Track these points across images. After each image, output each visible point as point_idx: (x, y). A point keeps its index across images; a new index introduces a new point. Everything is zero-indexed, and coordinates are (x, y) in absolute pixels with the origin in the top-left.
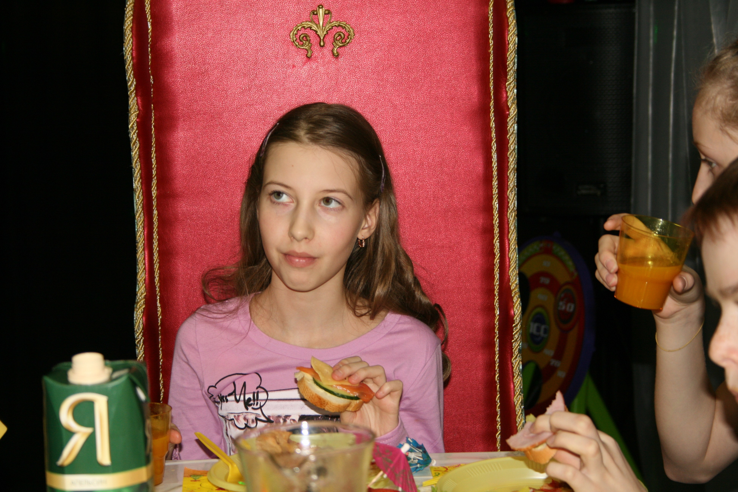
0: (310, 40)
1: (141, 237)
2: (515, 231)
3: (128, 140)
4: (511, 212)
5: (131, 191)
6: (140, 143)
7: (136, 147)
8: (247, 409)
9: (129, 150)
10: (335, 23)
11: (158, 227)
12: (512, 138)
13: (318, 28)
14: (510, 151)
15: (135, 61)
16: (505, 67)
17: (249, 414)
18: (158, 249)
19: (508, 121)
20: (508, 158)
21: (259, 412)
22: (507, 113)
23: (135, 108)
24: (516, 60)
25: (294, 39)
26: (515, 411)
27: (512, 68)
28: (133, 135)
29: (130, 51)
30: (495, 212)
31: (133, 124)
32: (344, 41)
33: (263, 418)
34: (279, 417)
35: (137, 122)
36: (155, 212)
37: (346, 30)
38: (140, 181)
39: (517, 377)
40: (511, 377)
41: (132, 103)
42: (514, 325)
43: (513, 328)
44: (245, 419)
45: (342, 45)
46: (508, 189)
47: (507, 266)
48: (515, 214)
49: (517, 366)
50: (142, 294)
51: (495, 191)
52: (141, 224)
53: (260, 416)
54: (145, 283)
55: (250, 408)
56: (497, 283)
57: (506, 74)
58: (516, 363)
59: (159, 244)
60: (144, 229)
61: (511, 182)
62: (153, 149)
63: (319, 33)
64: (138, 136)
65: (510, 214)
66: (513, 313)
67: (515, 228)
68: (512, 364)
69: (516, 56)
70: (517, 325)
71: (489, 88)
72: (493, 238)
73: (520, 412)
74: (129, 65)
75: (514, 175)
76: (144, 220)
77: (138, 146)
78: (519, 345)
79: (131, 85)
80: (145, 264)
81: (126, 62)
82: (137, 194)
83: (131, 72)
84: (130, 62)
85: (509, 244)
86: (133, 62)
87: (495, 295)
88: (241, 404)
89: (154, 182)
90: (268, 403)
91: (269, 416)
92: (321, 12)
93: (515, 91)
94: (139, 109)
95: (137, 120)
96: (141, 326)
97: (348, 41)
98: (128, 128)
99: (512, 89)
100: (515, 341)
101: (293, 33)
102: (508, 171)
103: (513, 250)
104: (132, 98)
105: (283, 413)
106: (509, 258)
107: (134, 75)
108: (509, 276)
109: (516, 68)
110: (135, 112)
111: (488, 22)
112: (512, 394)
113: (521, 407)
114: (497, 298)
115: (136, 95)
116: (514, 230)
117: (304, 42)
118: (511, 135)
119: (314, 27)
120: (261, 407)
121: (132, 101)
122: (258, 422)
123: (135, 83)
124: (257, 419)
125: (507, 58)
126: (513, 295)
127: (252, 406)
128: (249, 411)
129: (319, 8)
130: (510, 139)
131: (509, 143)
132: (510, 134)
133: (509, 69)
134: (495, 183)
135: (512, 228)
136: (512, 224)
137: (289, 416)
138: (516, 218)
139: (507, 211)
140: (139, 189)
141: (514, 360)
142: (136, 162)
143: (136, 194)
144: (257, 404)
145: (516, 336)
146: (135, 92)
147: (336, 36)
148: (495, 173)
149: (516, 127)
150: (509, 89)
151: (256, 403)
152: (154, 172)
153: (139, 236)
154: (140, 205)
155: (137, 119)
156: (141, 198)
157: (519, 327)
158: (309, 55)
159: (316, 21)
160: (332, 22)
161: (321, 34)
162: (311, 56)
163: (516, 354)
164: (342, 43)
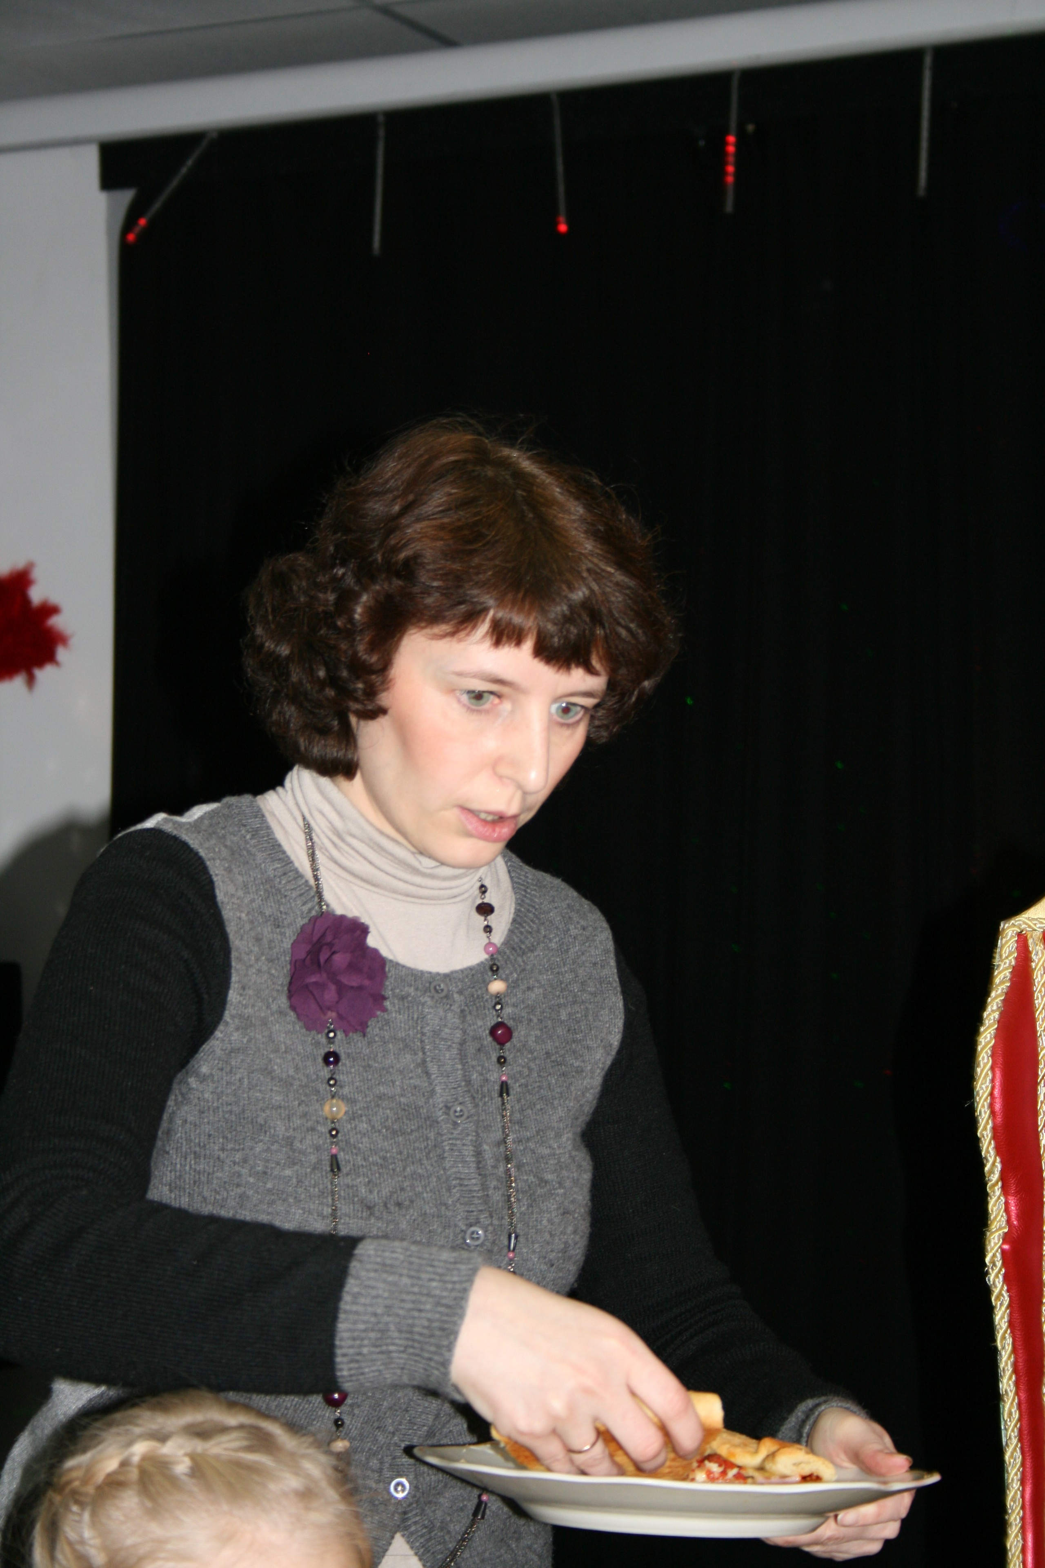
1: (1015, 1502)
3: (986, 1289)
6: (1010, 1297)
7: (1001, 1305)
15: (998, 1119)
23: (1000, 1221)
28: (996, 1278)
29: (988, 1099)
31: (994, 1255)
35: (1003, 1252)
38: (1014, 1378)
41: (995, 1209)
60: (1022, 1485)
64: (1006, 1280)
74: (985, 1129)
76: (1022, 1465)
77: (1006, 1303)
79: (992, 1171)
81: (979, 1121)
82: (1008, 1406)
83: (990, 1143)
84: (987, 1123)
86: (994, 1121)
94: (1009, 1221)
95: (1006, 1247)
98: (985, 1265)
104: (995, 1199)
107: (997, 1148)
110: (1000, 1228)
115: (1005, 1190)
121: (994, 1205)
123: (1000, 1166)
142: (1004, 1338)
143: (1005, 1406)
146: (1001, 1183)
153: (1012, 1500)
154: (1013, 1431)
155: (1003, 1243)
156: (1016, 1415)
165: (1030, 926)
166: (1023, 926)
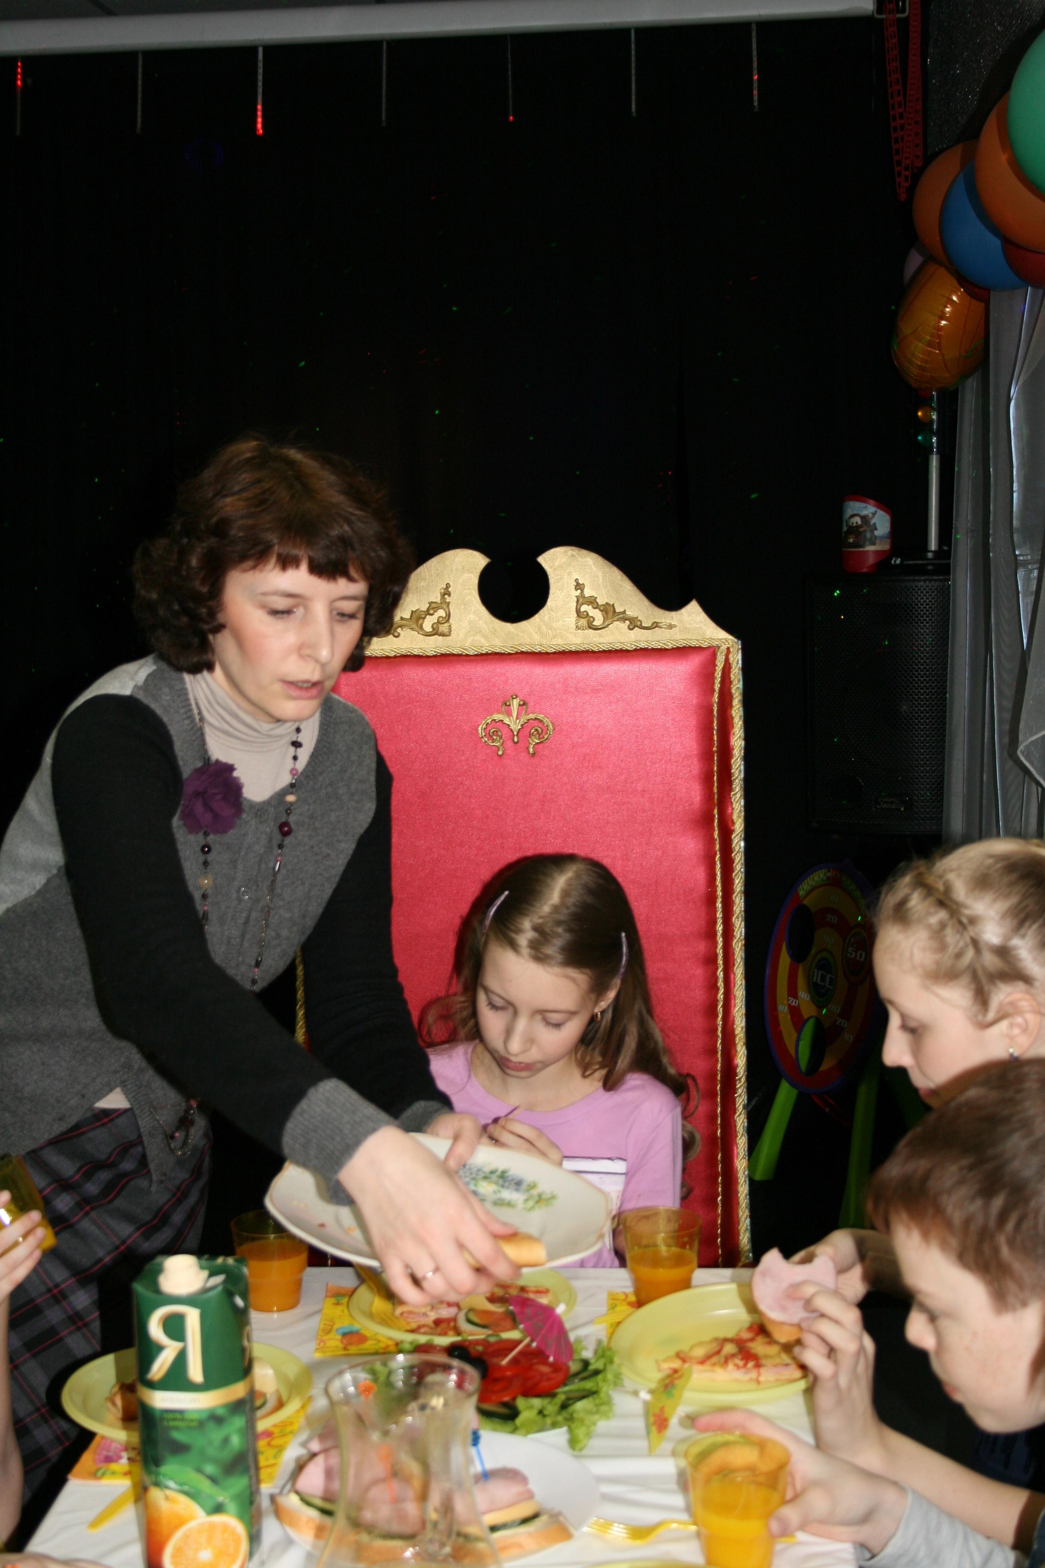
0: (501, 736)
2: (741, 964)
4: (737, 941)
10: (532, 716)
12: (739, 856)
13: (511, 722)
14: (736, 872)
19: (734, 837)
20: (735, 878)
22: (733, 827)
25: (483, 734)
26: (737, 1179)
27: (738, 776)
30: (719, 940)
32: (541, 736)
37: (544, 724)
39: (742, 1136)
40: (735, 1136)
42: (737, 1078)
45: (538, 741)
46: (733, 915)
47: (733, 1003)
48: (743, 943)
49: (742, 1123)
51: (719, 915)
56: (720, 1024)
57: (732, 782)
58: (739, 1121)
61: (737, 908)
63: (512, 727)
65: (735, 944)
66: (738, 1063)
67: (742, 959)
70: (741, 1076)
71: (713, 795)
72: (717, 969)
73: (743, 1180)
75: (741, 899)
78: (744, 1100)
85: (734, 979)
87: (718, 1037)
92: (515, 703)
93: (742, 802)
97: (546, 737)
99: (739, 799)
100: (740, 1096)
101: (482, 729)
102: (734, 894)
103: (740, 986)
106: (734, 997)
108: (734, 1017)
109: (743, 775)
111: (712, 714)
113: (744, 1173)
114: (720, 1042)
116: (740, 963)
117: (494, 738)
119: (507, 721)
126: (737, 1042)
129: (513, 698)
132: (736, 852)
134: (719, 905)
135: (739, 960)
136: (738, 956)
138: (743, 948)
139: (734, 939)
141: (738, 1117)
145: (740, 1091)
147: (532, 731)
148: (719, 893)
149: (743, 844)
150: (735, 800)
157: (743, 1080)
158: (500, 753)
159: (509, 714)
160: (528, 714)
161: (515, 726)
162: (503, 754)
163: (740, 1111)
164: (539, 739)
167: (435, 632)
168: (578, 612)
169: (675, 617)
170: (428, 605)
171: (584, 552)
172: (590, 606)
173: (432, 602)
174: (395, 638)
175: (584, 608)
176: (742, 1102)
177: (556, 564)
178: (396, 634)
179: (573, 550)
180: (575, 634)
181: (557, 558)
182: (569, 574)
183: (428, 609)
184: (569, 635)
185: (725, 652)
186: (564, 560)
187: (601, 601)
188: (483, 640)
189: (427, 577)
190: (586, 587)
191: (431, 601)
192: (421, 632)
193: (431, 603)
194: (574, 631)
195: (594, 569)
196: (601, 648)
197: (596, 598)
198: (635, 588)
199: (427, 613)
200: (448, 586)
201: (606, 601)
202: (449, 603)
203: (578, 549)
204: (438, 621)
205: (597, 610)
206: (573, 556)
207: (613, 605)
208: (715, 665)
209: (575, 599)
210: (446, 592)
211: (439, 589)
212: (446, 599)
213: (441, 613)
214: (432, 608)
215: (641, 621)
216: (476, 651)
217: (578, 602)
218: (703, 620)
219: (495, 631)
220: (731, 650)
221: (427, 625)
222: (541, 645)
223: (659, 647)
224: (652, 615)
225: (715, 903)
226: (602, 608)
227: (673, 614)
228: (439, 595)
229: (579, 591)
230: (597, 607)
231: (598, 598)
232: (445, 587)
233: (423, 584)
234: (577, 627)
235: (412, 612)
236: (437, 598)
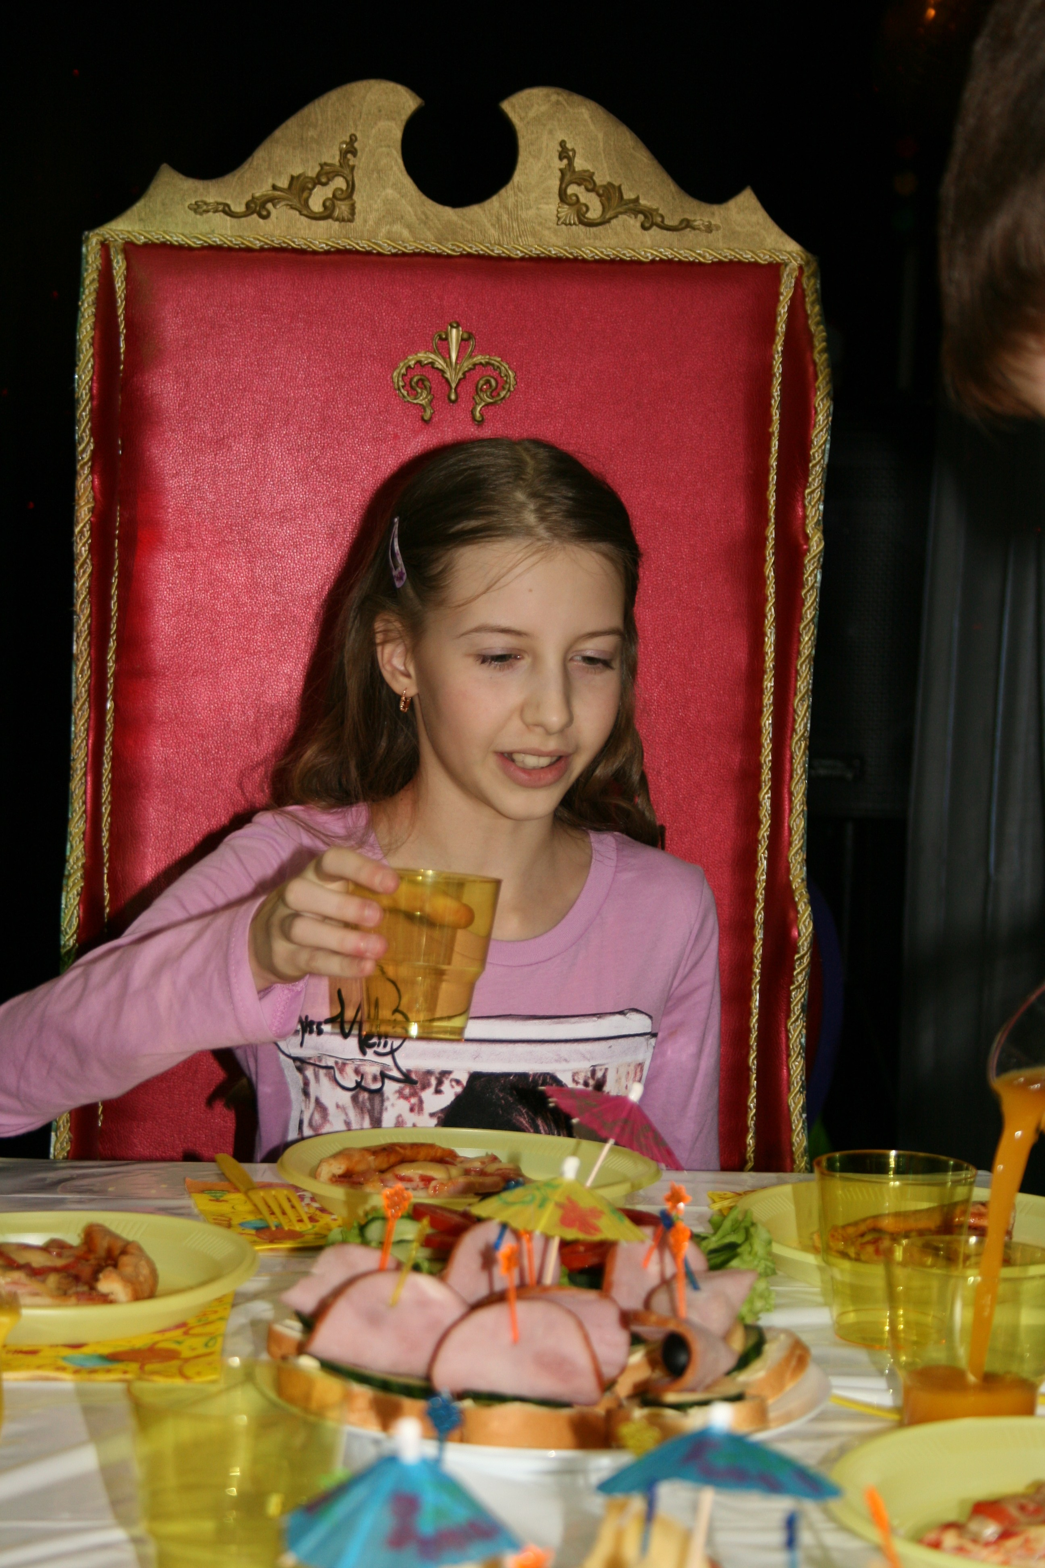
0: (431, 388)
1: (80, 750)
2: (804, 777)
3: (69, 558)
4: (799, 740)
5: (68, 658)
6: (92, 565)
7: (84, 572)
8: (364, 1053)
9: (70, 578)
10: (479, 358)
11: (113, 734)
12: (811, 596)
13: (447, 366)
15: (95, 403)
16: (806, 458)
17: (368, 1063)
18: (110, 776)
19: (806, 562)
20: (800, 635)
21: (388, 1060)
22: (805, 547)
23: (87, 496)
24: (828, 446)
25: (401, 384)
26: (790, 1123)
27: (819, 461)
28: (82, 548)
29: (87, 383)
30: (766, 739)
31: (84, 526)
32: (495, 393)
33: (395, 1073)
34: (429, 1073)
35: (92, 524)
36: (109, 705)
37: (500, 373)
38: (88, 639)
39: (797, 1057)
40: (784, 1056)
41: (83, 485)
42: (797, 956)
43: (794, 962)
44: (357, 1071)
45: (491, 401)
46: (795, 694)
47: (786, 843)
48: (806, 744)
49: (798, 1036)
50: (78, 859)
51: (768, 699)
52: (83, 725)
53: (391, 1070)
54: (83, 839)
55: (370, 1052)
56: (762, 877)
57: (806, 473)
58: (795, 1030)
59: (113, 767)
60: (88, 735)
61: (803, 682)
62: (114, 581)
63: (448, 375)
64: (91, 550)
65: (796, 743)
66: (796, 933)
67: (804, 771)
68: (787, 1031)
69: (829, 438)
70: (802, 957)
71: (767, 502)
72: (759, 789)
73: (800, 1126)
74: (84, 410)
76: (89, 717)
77: (89, 571)
78: (803, 996)
79: (84, 451)
80: (85, 803)
81: (79, 403)
82: (81, 664)
83: (87, 425)
84: (87, 405)
85: (791, 801)
86: (92, 404)
87: (756, 900)
88: (353, 1042)
89: (112, 644)
90: (407, 1044)
91: (409, 1071)
92: (454, 336)
93: (821, 507)
94: (95, 498)
95: (92, 519)
96: (75, 922)
97: (503, 394)
98: (73, 534)
99: (816, 502)
100: (797, 988)
101: (399, 374)
102: (797, 658)
103: (799, 814)
104: (83, 477)
105: (437, 1065)
106: (790, 830)
107: (91, 430)
108: (789, 863)
109: (826, 462)
110: (88, 503)
111: (770, 376)
112: (785, 1090)
113: (801, 1116)
114: (760, 906)
115: (92, 471)
116: (802, 775)
117: (419, 391)
118: (808, 591)
119: (440, 363)
120: (392, 1052)
121: (83, 482)
122: (387, 1081)
123: (92, 447)
124: (384, 1076)
125: (812, 442)
126: (797, 899)
127: (375, 1049)
128: (367, 1058)
129: (452, 327)
130: (806, 598)
131: (803, 605)
132: (807, 588)
133: (814, 462)
134: (769, 684)
135: (800, 771)
136: (799, 764)
137: (449, 1073)
138: (807, 752)
139: (791, 737)
140: (85, 655)
141: (791, 1024)
142: (83, 602)
143: (77, 666)
144: (385, 1045)
145: (800, 979)
146: (90, 464)
147: (481, 382)
148: (769, 663)
149: (819, 577)
150: (810, 503)
151: (383, 1042)
152: (114, 627)
153: (78, 748)
154: (84, 686)
155: (91, 517)
156: (88, 673)
157: (806, 961)
158: (427, 416)
159: (445, 353)
160: (475, 356)
161: (453, 377)
162: (431, 418)
163: (797, 1013)
164: (492, 397)
165: (112, 237)
166: (107, 236)
167: (327, 214)
168: (563, 196)
169: (717, 213)
170: (317, 169)
171: (577, 98)
172: (583, 187)
173: (326, 164)
174: (261, 221)
175: (572, 189)
176: (801, 999)
177: (532, 114)
178: (264, 213)
179: (558, 94)
180: (555, 232)
181: (532, 105)
182: (551, 132)
183: (319, 175)
184: (546, 233)
185: (796, 273)
186: (543, 108)
187: (601, 179)
188: (406, 233)
189: (320, 122)
190: (577, 155)
191: (323, 161)
192: (305, 212)
193: (322, 166)
194: (555, 226)
195: (592, 127)
196: (597, 255)
197: (593, 174)
198: (655, 162)
199: (316, 181)
200: (353, 139)
201: (608, 179)
202: (353, 168)
203: (567, 92)
204: (334, 195)
205: (593, 195)
206: (558, 103)
207: (619, 187)
208: (777, 294)
209: (559, 174)
210: (350, 150)
211: (337, 143)
212: (349, 160)
213: (339, 183)
214: (325, 175)
215: (662, 217)
216: (394, 248)
217: (562, 180)
218: (761, 221)
219: (427, 218)
220: (806, 269)
221: (316, 204)
222: (499, 245)
223: (691, 259)
224: (681, 207)
225: (761, 681)
226: (601, 192)
227: (715, 208)
228: (338, 153)
229: (565, 161)
230: (592, 188)
231: (596, 174)
232: (348, 140)
233: (312, 133)
234: (559, 219)
235: (292, 178)
236: (334, 157)
